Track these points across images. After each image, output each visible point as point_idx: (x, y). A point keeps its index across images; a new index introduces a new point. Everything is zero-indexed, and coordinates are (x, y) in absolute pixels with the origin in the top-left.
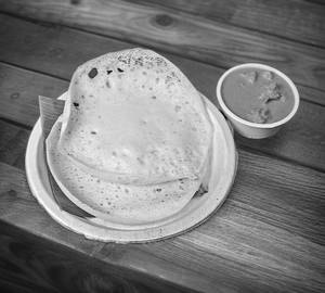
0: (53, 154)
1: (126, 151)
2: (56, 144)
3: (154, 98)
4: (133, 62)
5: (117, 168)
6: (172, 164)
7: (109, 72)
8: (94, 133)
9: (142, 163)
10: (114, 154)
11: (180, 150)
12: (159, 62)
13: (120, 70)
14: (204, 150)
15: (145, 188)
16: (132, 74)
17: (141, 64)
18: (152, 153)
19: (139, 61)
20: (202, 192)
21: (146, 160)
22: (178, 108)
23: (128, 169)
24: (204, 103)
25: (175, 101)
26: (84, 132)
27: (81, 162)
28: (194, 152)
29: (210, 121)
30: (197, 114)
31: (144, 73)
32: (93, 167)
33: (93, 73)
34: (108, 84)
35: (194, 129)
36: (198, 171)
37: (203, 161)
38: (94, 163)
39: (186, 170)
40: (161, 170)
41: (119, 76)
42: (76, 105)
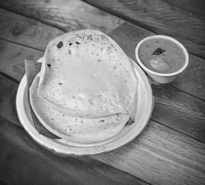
0: (34, 97)
1: (81, 95)
2: (36, 91)
3: (100, 61)
4: (86, 38)
5: (76, 107)
6: (112, 104)
7: (71, 44)
8: (61, 84)
9: (92, 103)
10: (74, 97)
11: (116, 95)
12: (103, 38)
13: (77, 43)
14: (132, 95)
15: (94, 120)
16: (86, 45)
17: (92, 39)
18: (98, 96)
19: (90, 37)
20: (130, 122)
21: (95, 102)
22: (115, 67)
23: (83, 107)
24: (132, 64)
25: (113, 63)
26: (54, 83)
27: (52, 103)
28: (126, 97)
29: (136, 76)
30: (127, 72)
31: (93, 45)
32: (60, 106)
33: (60, 45)
34: (69, 52)
35: (126, 81)
36: (128, 109)
37: (131, 102)
38: (60, 103)
39: (120, 108)
40: (104, 108)
41: (77, 47)
42: (49, 65)
